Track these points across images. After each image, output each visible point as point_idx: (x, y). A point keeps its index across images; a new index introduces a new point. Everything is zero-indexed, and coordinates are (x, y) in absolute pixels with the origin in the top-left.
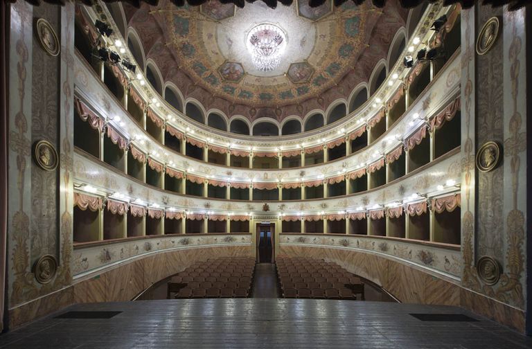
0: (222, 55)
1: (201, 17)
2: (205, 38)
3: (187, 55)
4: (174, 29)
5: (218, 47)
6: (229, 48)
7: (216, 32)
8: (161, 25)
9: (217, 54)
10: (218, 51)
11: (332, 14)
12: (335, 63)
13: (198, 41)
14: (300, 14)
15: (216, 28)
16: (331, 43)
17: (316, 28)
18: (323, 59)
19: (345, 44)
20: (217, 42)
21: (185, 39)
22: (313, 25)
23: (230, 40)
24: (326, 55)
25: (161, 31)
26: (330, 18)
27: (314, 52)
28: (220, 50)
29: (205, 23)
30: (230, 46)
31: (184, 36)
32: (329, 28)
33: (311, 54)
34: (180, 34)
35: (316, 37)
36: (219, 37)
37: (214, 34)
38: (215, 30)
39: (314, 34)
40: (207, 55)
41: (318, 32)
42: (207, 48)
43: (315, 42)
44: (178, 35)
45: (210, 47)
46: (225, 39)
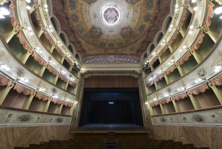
0: (134, 9)
1: (133, 30)
2: (137, 21)
3: (149, 15)
4: (145, 29)
5: (133, 15)
6: (129, 13)
7: (131, 22)
8: (147, 33)
9: (136, 11)
10: (135, 12)
11: (90, 31)
12: (75, 9)
13: (140, 20)
14: (100, 29)
15: (130, 24)
16: (83, 19)
17: (92, 24)
18: (82, 9)
19: (77, 21)
20: (133, 17)
21: (145, 23)
22: (94, 25)
23: (127, 17)
24: (81, 12)
25: (149, 31)
26: (89, 29)
27: (88, 12)
28: (134, 13)
29: (133, 27)
30: (128, 14)
31: (144, 25)
32: (88, 26)
33: (89, 10)
34: (144, 26)
35: (90, 20)
36: (131, 19)
37: (133, 22)
38: (131, 24)
39: (92, 22)
40: (141, 12)
41: (91, 23)
42: (139, 15)
43: (90, 18)
44: (145, 26)
45: (137, 15)
46: (129, 18)
